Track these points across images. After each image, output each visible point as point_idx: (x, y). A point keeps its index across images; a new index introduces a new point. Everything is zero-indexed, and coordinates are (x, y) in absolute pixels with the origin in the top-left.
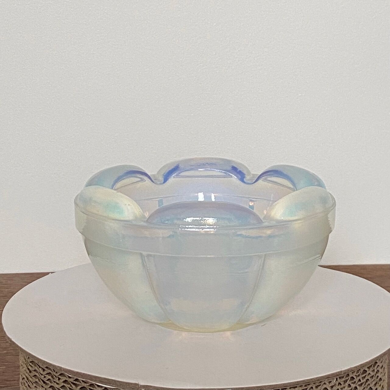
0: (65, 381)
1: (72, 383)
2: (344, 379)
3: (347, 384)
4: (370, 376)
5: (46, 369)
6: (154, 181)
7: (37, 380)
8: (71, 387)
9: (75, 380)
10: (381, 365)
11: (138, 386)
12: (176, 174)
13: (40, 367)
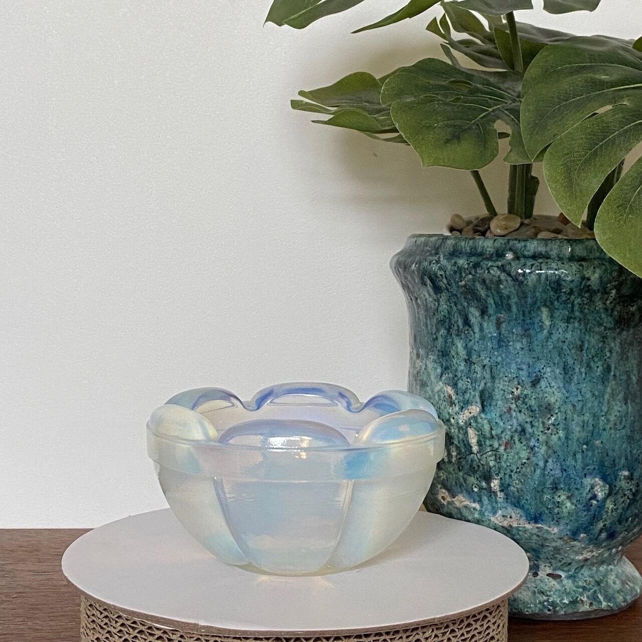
0: (123, 625)
1: (130, 626)
2: (442, 631)
3: (446, 637)
4: (477, 631)
5: (103, 611)
6: (246, 407)
7: (95, 626)
8: (128, 631)
9: (133, 623)
10: (493, 621)
11: (198, 626)
12: (269, 401)
13: (97, 610)
